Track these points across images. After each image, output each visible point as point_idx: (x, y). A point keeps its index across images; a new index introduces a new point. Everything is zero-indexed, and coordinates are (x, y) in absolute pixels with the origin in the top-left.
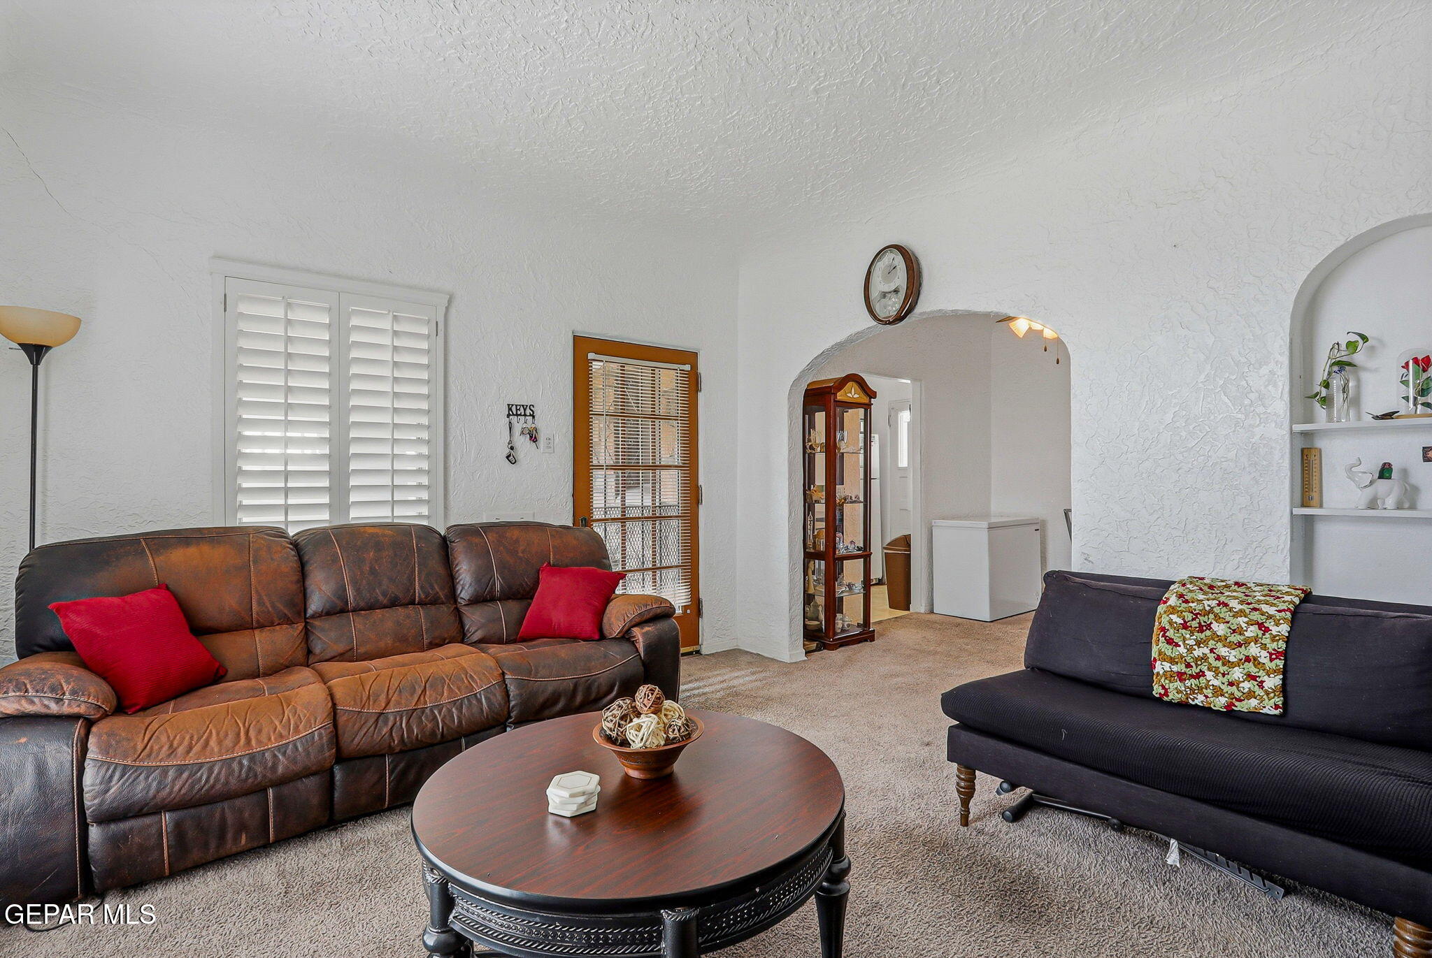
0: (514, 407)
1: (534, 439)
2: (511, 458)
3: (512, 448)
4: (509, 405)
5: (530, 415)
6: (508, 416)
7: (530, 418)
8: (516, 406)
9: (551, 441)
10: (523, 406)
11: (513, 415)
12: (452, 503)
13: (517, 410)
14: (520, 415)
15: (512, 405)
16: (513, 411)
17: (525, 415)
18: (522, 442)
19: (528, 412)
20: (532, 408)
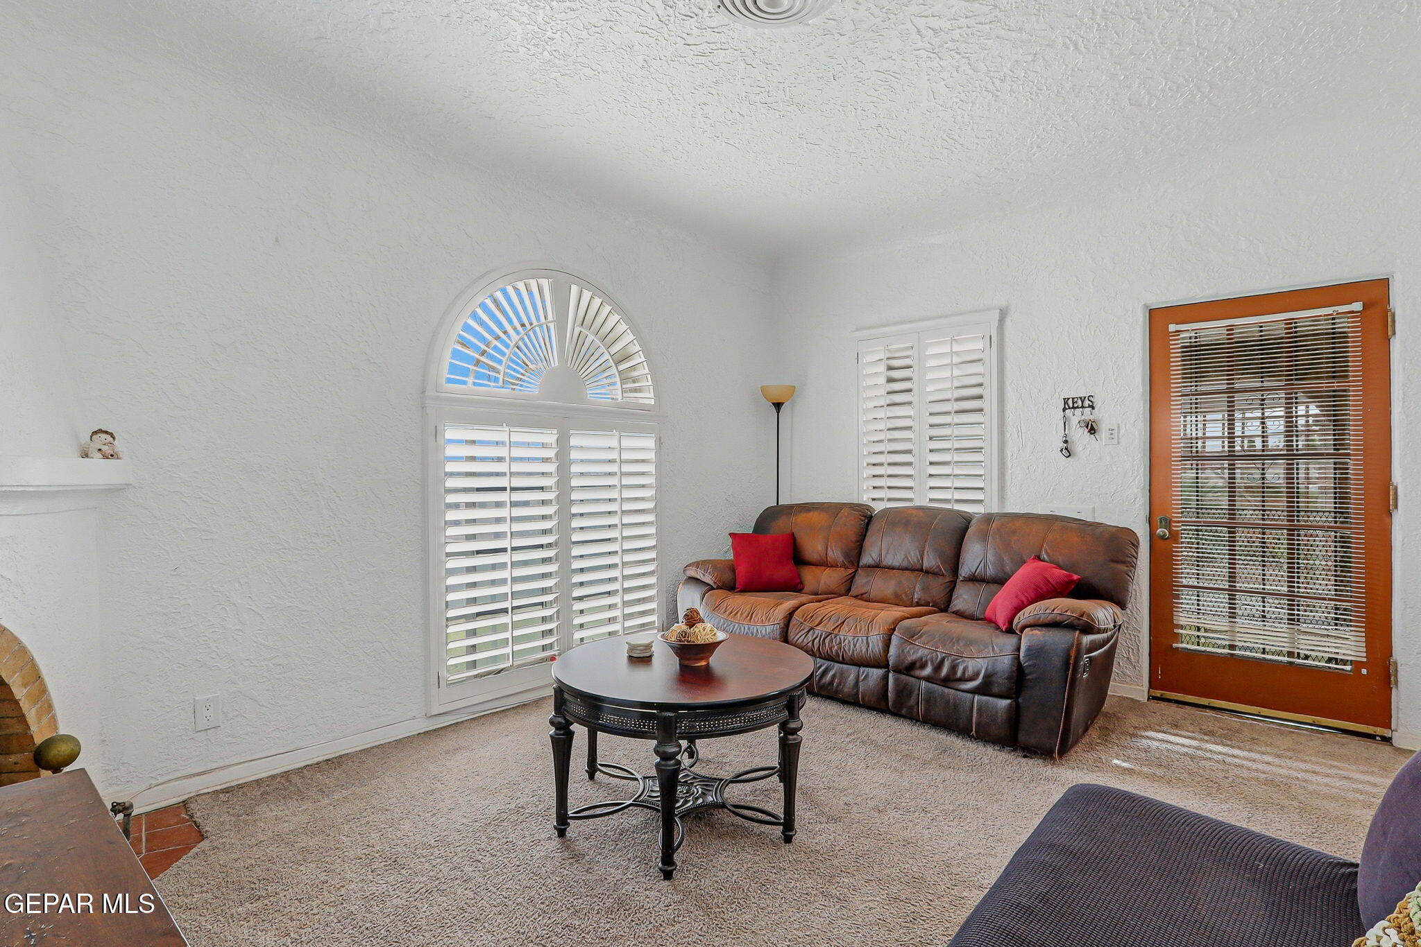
0: (1071, 400)
1: (1092, 430)
2: (1068, 451)
3: (1066, 442)
4: (1064, 399)
5: (1089, 406)
6: (1064, 410)
7: (1088, 410)
8: (1073, 399)
9: (1115, 432)
10: (1081, 398)
11: (1069, 408)
12: (1009, 493)
13: (1073, 403)
14: (1078, 407)
15: (1069, 399)
16: (1069, 405)
17: (1082, 407)
18: (1080, 436)
19: (1087, 403)
20: (1091, 398)
